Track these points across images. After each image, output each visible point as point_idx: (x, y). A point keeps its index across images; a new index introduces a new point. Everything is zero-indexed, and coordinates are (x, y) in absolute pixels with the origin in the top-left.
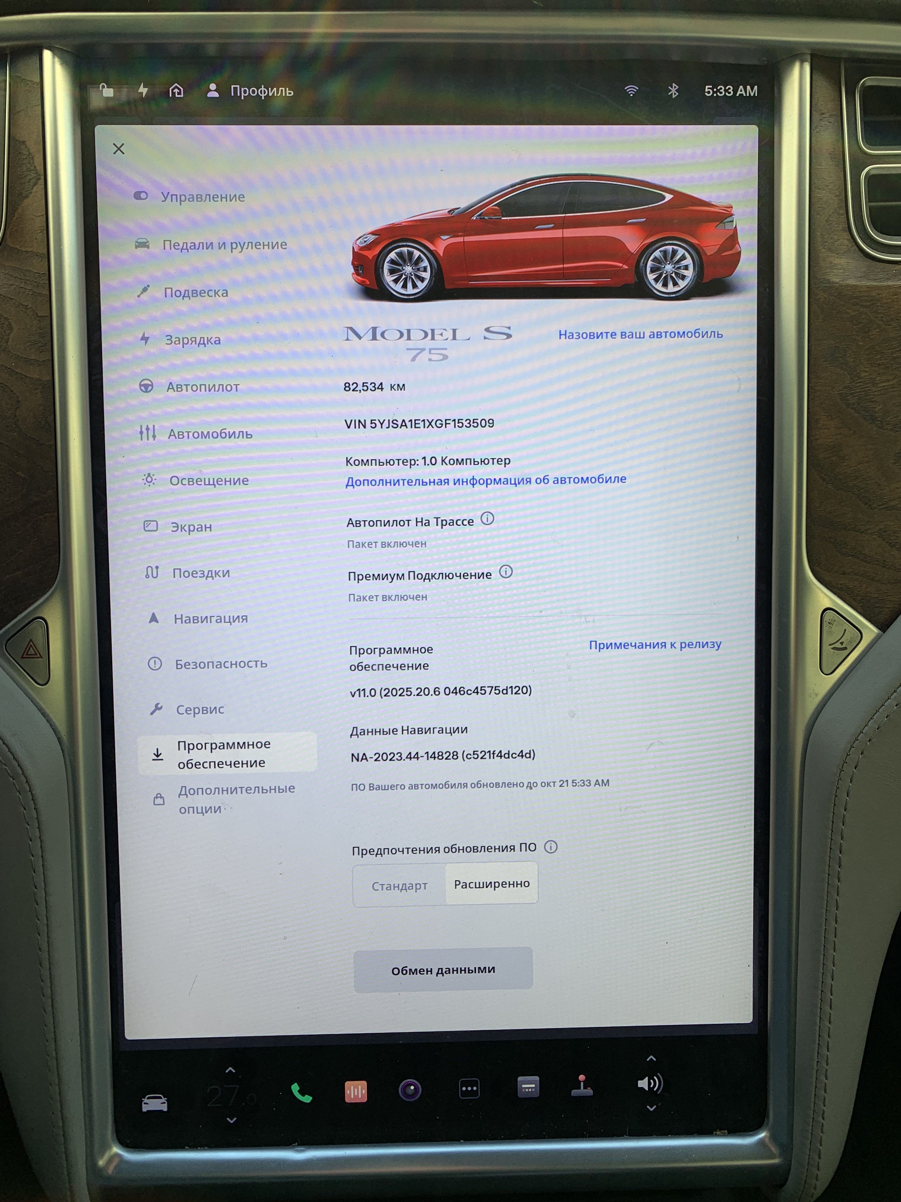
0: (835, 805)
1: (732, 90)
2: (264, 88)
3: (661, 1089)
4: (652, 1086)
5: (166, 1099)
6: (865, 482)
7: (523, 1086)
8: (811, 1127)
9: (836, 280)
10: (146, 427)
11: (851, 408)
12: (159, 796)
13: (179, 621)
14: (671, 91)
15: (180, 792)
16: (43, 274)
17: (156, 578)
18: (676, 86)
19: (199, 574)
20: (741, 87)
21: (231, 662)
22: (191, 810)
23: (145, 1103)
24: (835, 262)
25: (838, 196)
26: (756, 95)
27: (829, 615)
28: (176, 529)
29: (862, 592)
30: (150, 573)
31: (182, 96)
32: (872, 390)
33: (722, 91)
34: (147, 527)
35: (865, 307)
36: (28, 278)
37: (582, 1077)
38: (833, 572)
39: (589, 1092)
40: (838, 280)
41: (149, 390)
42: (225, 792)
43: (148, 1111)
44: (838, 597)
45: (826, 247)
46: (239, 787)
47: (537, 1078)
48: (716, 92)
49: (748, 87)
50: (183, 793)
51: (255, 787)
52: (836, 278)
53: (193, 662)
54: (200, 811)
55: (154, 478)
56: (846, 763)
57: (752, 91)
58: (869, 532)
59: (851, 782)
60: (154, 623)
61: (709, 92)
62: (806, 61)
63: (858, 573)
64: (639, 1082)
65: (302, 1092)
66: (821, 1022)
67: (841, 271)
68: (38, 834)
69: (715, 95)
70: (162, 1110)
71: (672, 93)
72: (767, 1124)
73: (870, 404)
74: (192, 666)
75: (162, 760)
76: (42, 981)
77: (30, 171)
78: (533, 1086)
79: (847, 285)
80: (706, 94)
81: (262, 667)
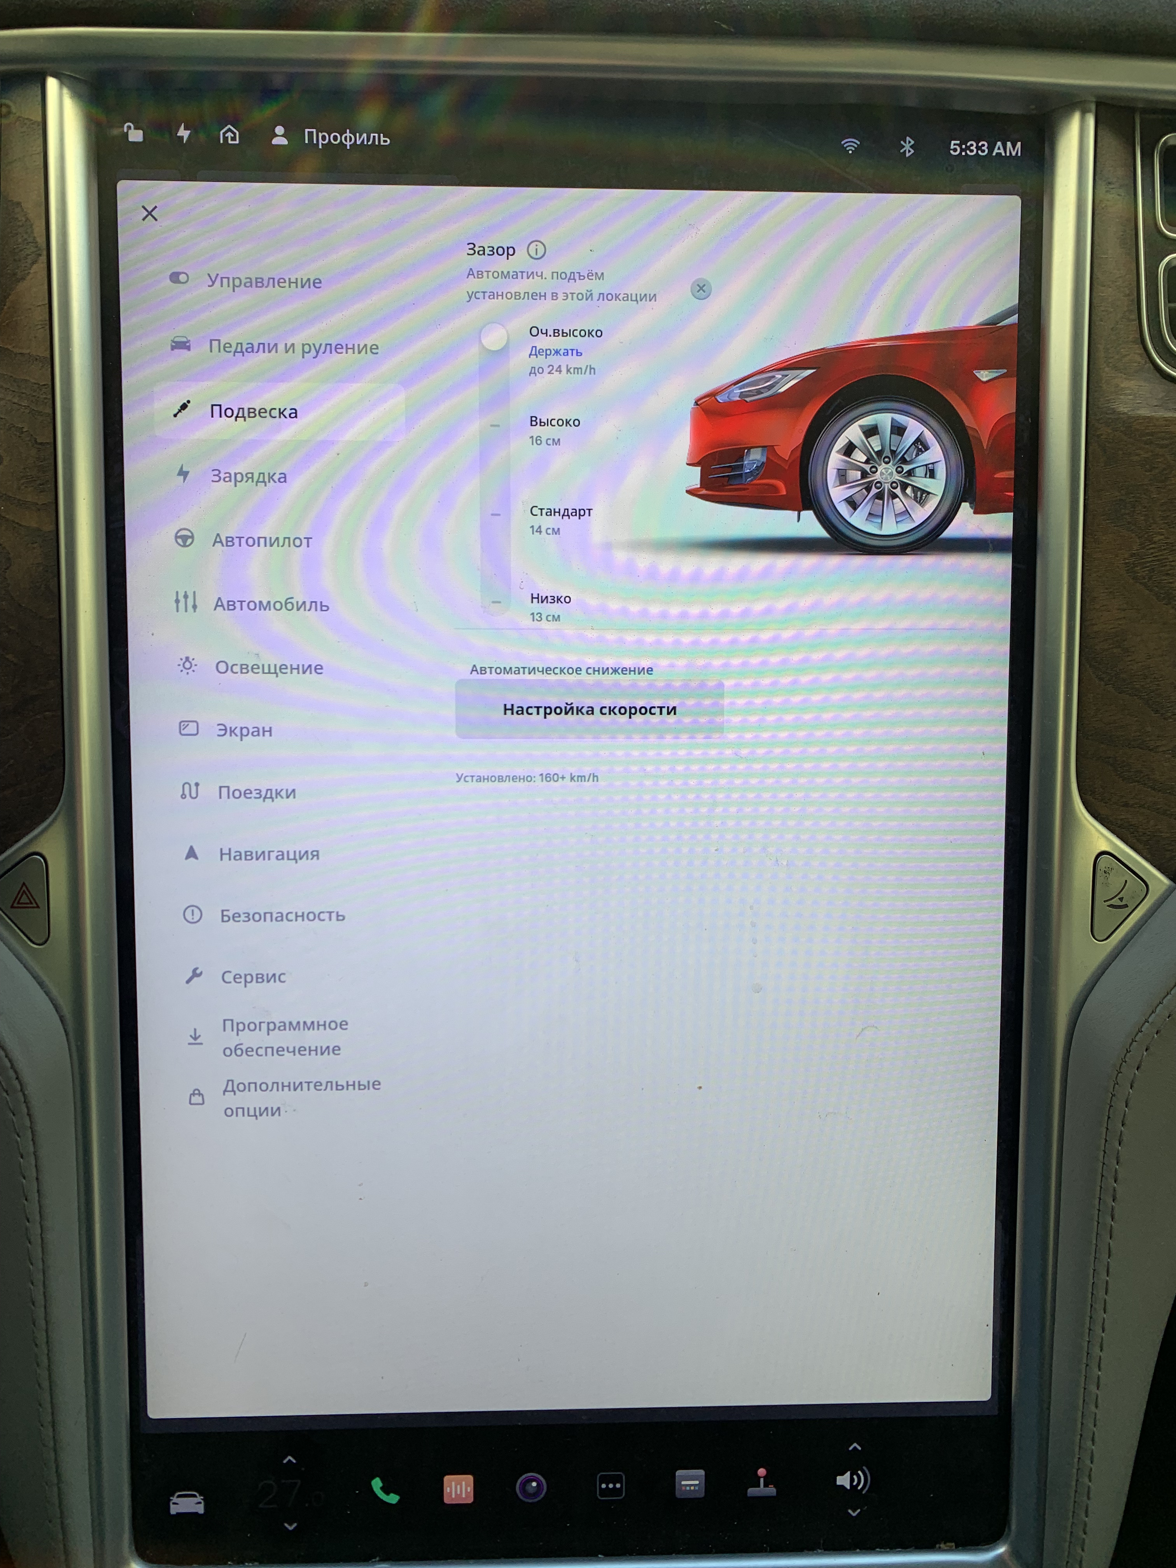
0: (1109, 1118)
1: (987, 148)
2: (350, 133)
3: (867, 1489)
4: (855, 1483)
5: (202, 1497)
6: (1157, 683)
7: (683, 1483)
8: (1067, 1544)
9: (1123, 409)
10: (183, 594)
11: (1141, 583)
12: (197, 1092)
13: (226, 857)
14: (904, 147)
15: (225, 1086)
16: (44, 385)
17: (196, 798)
18: (911, 140)
19: (254, 794)
20: (999, 143)
21: (296, 913)
22: (240, 1111)
23: (174, 1503)
24: (1122, 385)
25: (1129, 295)
26: (1019, 155)
27: (1104, 860)
28: (223, 732)
29: (1149, 830)
30: (187, 792)
31: (237, 142)
32: (1167, 559)
33: (973, 148)
34: (184, 729)
35: (1162, 446)
36: (24, 391)
37: (762, 1472)
38: (1112, 803)
39: (772, 1491)
40: (1126, 410)
41: (187, 544)
42: (286, 1089)
43: (178, 1513)
44: (1118, 837)
45: (1111, 365)
46: (305, 1082)
47: (702, 1472)
48: (965, 150)
49: (1009, 144)
50: (230, 1088)
51: (327, 1082)
52: (1124, 406)
53: (244, 913)
54: (252, 1113)
55: (194, 663)
56: (1126, 1062)
57: (1014, 149)
58: (1160, 749)
59: (1131, 1088)
60: (192, 859)
61: (955, 150)
62: (1090, 111)
63: (1144, 804)
64: (838, 1478)
65: (386, 1490)
66: (1085, 1405)
67: (1131, 397)
68: (32, 1149)
69: (963, 154)
70: (197, 1513)
71: (905, 151)
72: (1009, 1535)
73: (1165, 578)
74: (243, 917)
75: (202, 1044)
76: (36, 1345)
77: (27, 243)
78: (697, 1482)
79: (1138, 418)
80: (951, 152)
81: (338, 920)
